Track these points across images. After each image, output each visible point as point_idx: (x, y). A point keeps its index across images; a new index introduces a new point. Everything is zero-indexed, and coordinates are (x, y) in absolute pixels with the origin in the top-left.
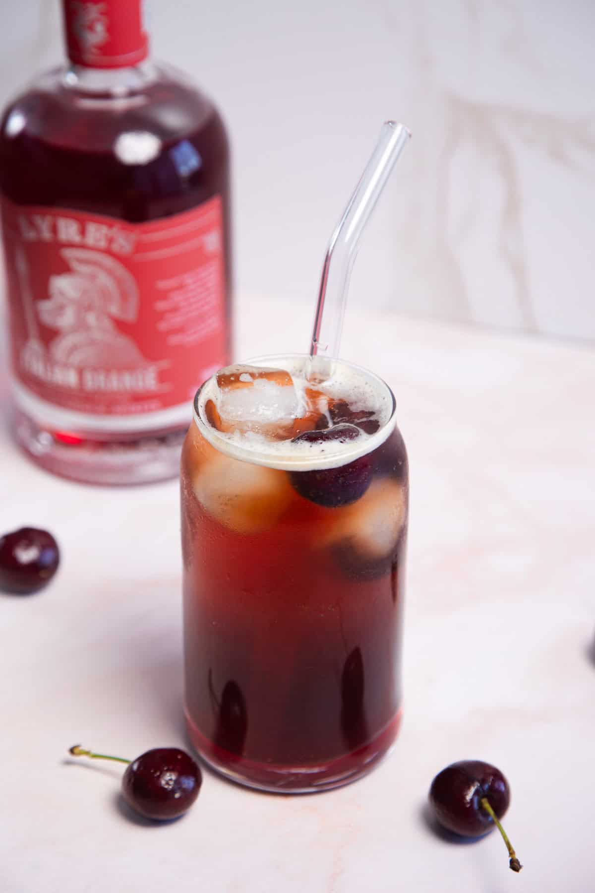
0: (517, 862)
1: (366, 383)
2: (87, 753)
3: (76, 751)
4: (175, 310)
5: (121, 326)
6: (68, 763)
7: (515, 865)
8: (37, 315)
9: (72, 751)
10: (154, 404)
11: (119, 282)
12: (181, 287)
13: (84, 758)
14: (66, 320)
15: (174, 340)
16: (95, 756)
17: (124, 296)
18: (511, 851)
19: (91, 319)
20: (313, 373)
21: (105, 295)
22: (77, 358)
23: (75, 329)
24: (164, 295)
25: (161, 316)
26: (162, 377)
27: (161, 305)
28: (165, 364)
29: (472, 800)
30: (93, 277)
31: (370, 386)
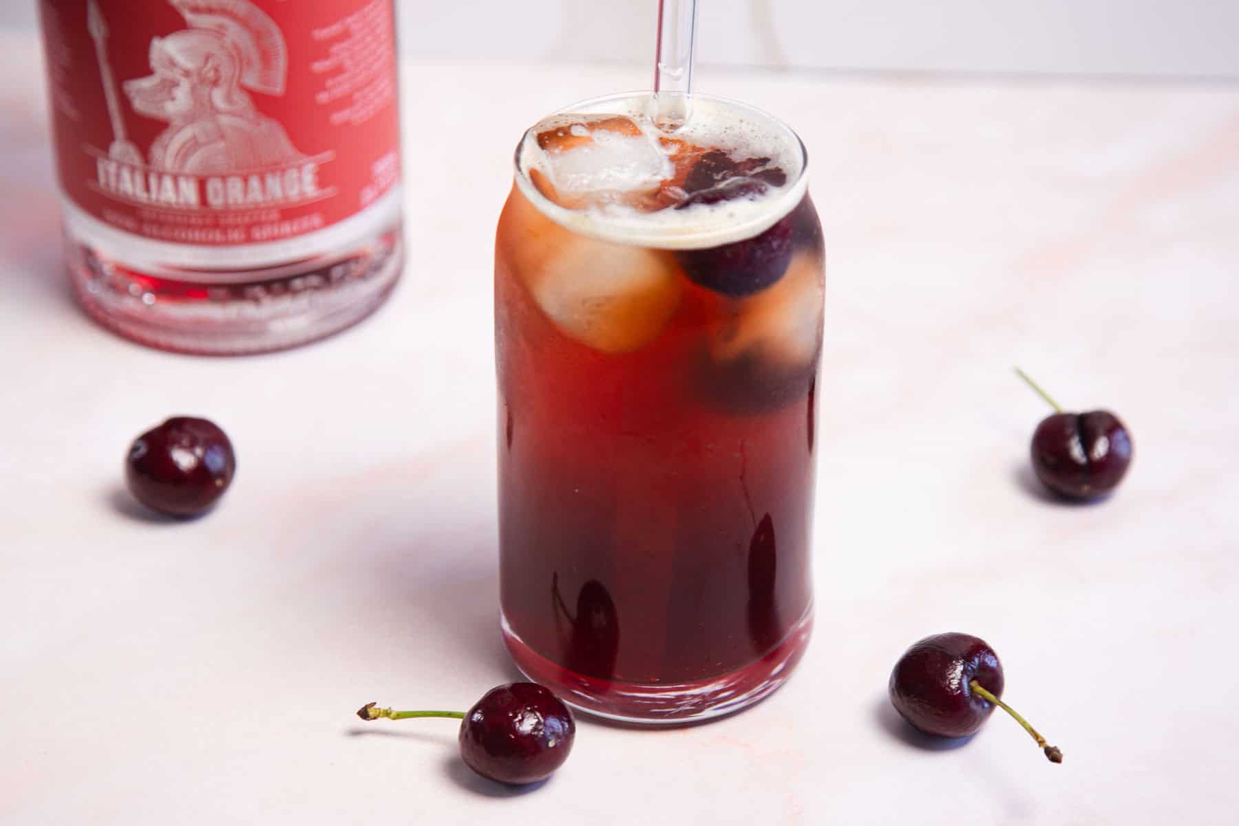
0: (1055, 749)
1: (741, 121)
2: (387, 714)
3: (371, 712)
4: (338, 70)
5: (262, 103)
6: (356, 733)
7: (1053, 755)
8: (125, 102)
9: (364, 714)
10: (316, 220)
11: (258, 36)
12: (345, 35)
13: (383, 723)
14: (177, 104)
15: (338, 118)
16: (400, 716)
17: (266, 58)
18: (1040, 740)
19: (218, 96)
20: (659, 116)
21: (238, 58)
22: (193, 163)
23: (190, 118)
24: (322, 50)
25: (319, 82)
26: (323, 178)
27: (319, 66)
28: (327, 156)
29: (960, 684)
30: (220, 32)
31: (748, 124)
